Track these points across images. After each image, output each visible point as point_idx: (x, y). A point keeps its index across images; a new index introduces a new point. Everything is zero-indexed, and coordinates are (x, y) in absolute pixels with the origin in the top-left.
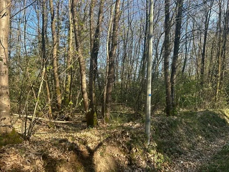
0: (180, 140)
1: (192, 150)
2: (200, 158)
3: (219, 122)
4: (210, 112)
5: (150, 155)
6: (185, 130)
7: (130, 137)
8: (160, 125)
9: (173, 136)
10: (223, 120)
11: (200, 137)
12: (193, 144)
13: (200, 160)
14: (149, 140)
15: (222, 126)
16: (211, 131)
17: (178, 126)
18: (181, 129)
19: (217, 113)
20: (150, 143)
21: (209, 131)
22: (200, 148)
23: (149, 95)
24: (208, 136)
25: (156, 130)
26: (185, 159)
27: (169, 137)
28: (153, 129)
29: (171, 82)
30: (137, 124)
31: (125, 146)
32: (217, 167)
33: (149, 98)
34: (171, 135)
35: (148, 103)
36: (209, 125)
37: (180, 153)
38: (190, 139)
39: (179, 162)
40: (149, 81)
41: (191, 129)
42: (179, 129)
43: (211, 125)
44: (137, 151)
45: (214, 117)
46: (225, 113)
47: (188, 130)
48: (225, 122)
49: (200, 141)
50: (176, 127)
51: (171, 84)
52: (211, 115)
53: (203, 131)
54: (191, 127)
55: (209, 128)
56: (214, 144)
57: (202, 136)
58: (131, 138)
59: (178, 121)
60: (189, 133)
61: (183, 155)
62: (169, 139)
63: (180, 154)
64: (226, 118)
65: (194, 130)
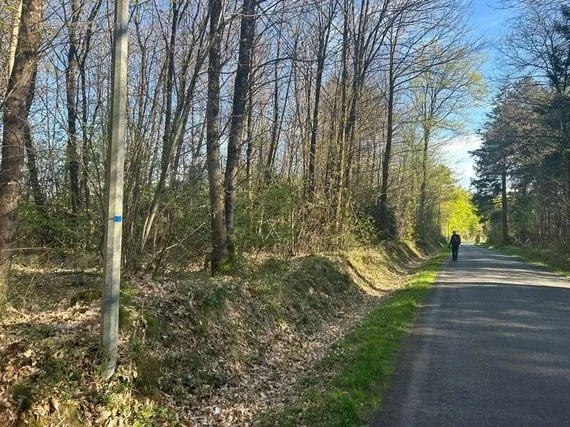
0: (226, 344)
1: (256, 367)
2: (269, 389)
3: (335, 282)
4: (318, 260)
5: (106, 414)
6: (245, 311)
7: (33, 364)
8: (170, 307)
9: (206, 334)
10: (345, 276)
11: (284, 326)
12: (261, 349)
13: (269, 392)
14: (113, 363)
15: (340, 291)
16: (315, 307)
17: (227, 302)
18: (236, 309)
19: (334, 261)
20: (116, 370)
21: (308, 307)
22: (277, 358)
23: (116, 219)
24: (305, 321)
25: (150, 324)
26: (229, 399)
27: (192, 340)
28: (141, 321)
29: (224, 186)
30: (87, 313)
31: (6, 400)
32: (300, 414)
33: (113, 227)
34: (199, 332)
35: (109, 246)
36: (311, 291)
37: (217, 383)
38: (256, 335)
39: (208, 412)
40: (116, 172)
41: (263, 307)
42: (229, 311)
43: (315, 290)
44: (52, 410)
45: (325, 271)
46: (351, 260)
47: (253, 311)
48: (346, 281)
49: (283, 338)
50: (219, 306)
51: (225, 191)
52: (319, 267)
53: (293, 310)
54: (264, 302)
55: (310, 299)
56: (314, 340)
57: (289, 322)
58: (37, 366)
59: (230, 289)
60: (256, 319)
61: (225, 388)
62: (189, 347)
63: (217, 386)
64: (350, 271)
65: (271, 310)
